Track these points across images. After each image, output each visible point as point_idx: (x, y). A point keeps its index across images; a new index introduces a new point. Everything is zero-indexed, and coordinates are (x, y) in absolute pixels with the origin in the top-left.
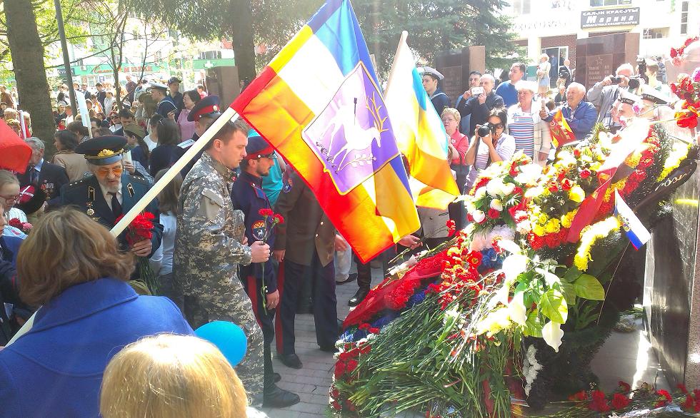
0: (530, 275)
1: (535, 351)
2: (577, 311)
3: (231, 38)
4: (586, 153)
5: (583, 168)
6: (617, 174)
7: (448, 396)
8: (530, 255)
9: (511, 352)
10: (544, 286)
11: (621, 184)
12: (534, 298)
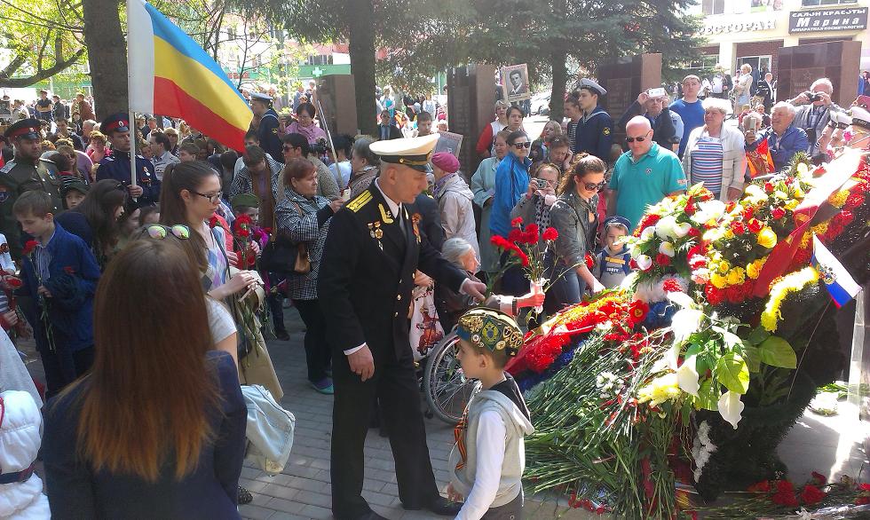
0: (706, 335)
1: (708, 428)
2: (762, 382)
3: (347, 40)
4: (780, 188)
5: (776, 207)
6: (818, 214)
7: (598, 476)
8: (707, 311)
9: (679, 427)
10: (722, 349)
11: (823, 227)
12: (709, 362)
